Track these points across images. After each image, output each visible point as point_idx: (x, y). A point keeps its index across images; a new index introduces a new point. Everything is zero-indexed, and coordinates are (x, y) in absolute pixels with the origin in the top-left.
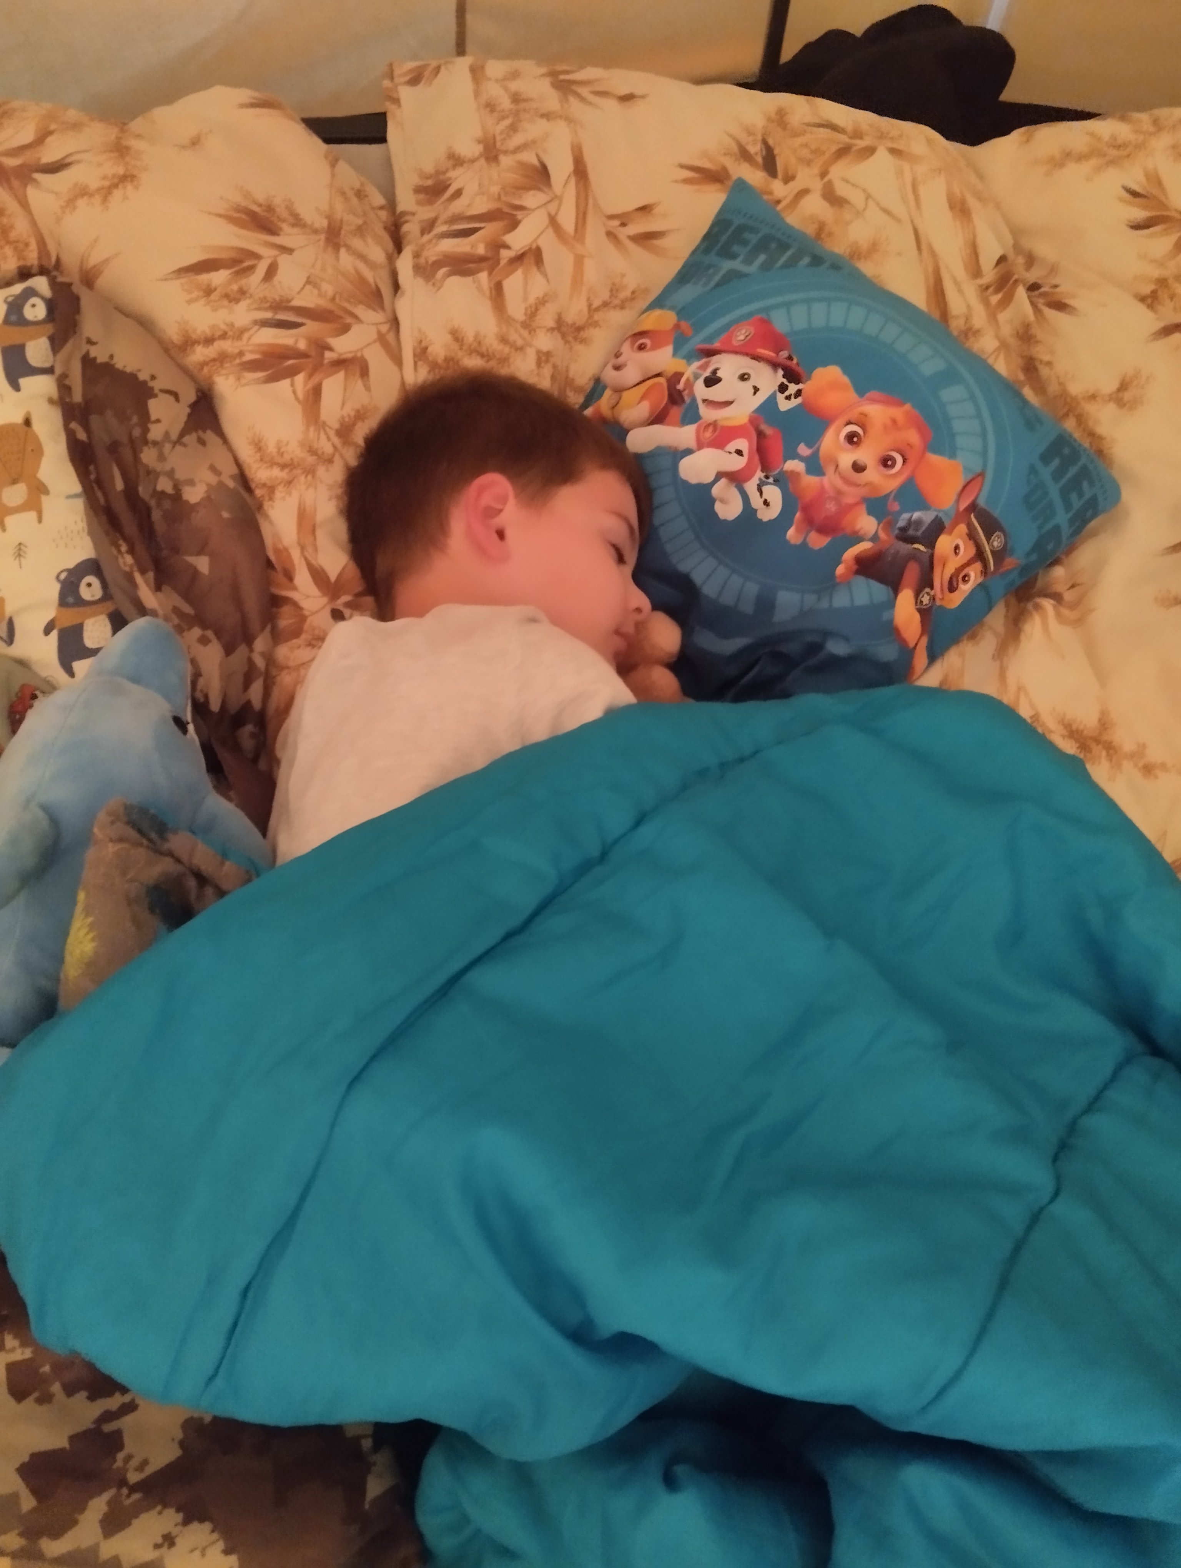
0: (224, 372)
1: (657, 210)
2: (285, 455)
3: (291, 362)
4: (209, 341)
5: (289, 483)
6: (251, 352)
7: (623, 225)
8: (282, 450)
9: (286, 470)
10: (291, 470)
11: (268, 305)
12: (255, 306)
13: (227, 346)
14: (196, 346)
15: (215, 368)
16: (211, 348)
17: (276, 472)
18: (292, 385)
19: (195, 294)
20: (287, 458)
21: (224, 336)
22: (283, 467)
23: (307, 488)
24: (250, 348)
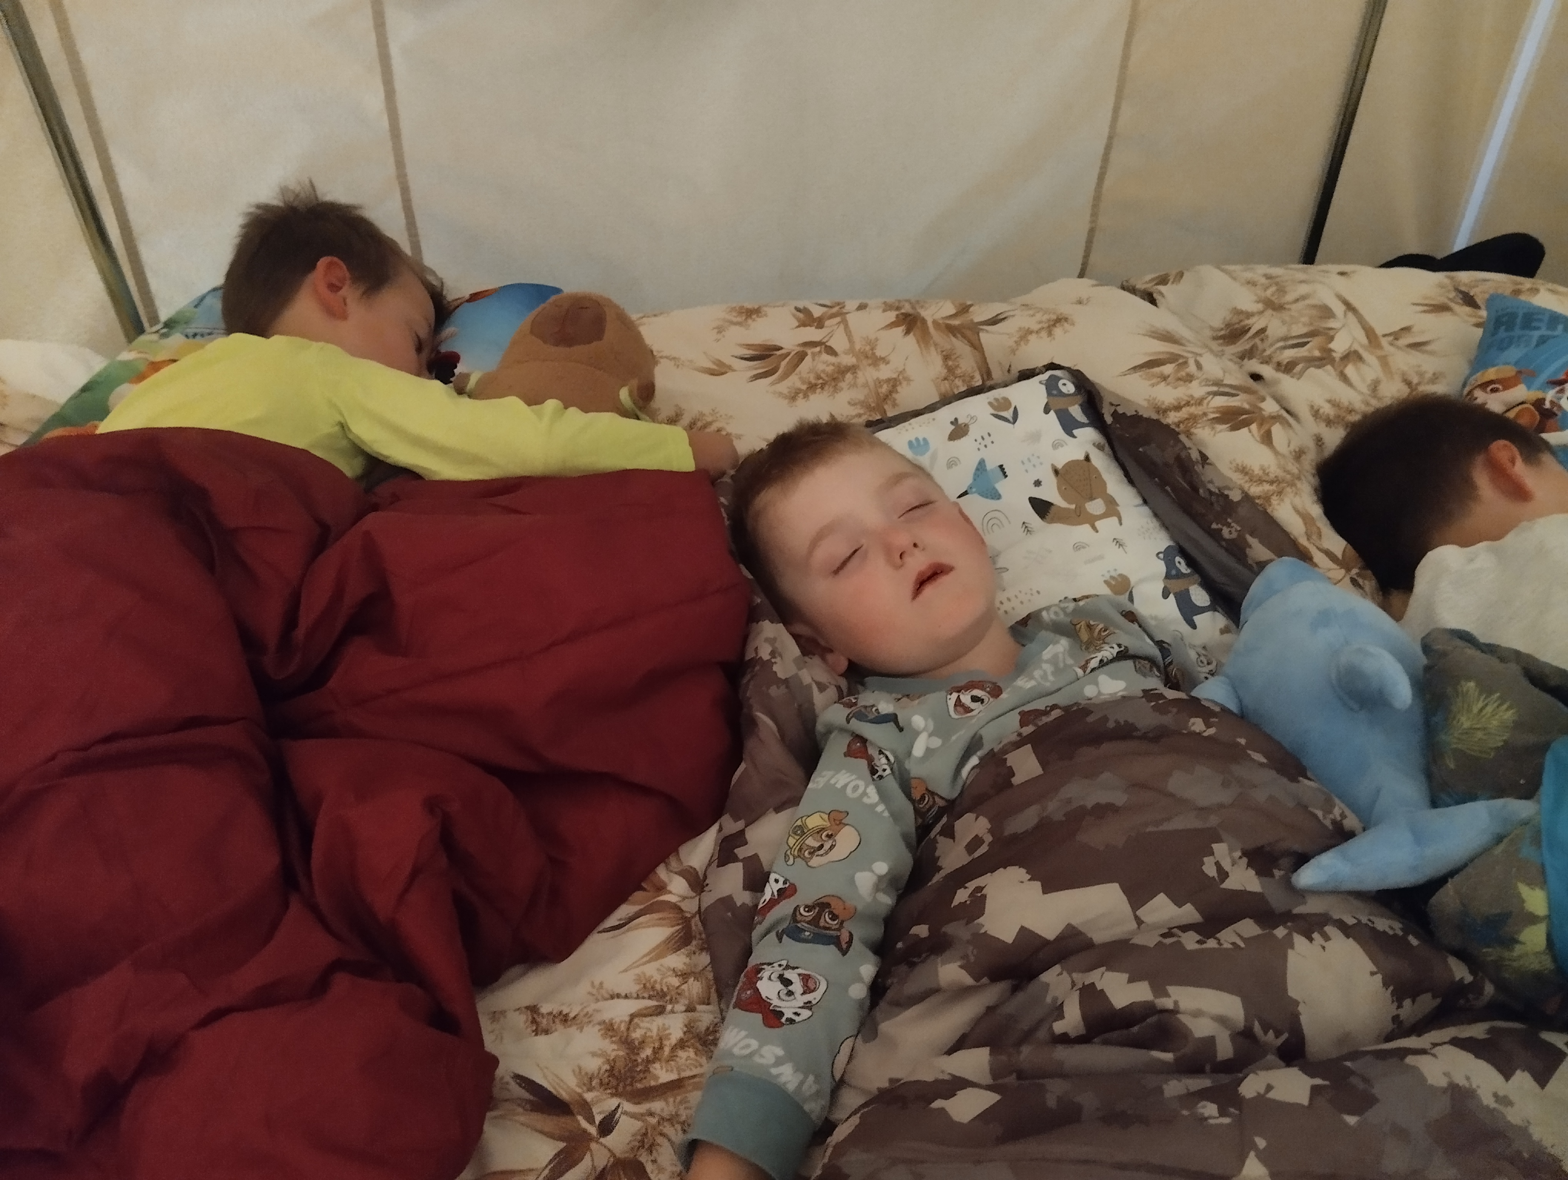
0: (1199, 425)
1: (1414, 329)
2: (1270, 474)
3: (1244, 416)
4: (1178, 408)
5: (1280, 493)
6: (1213, 412)
7: (1396, 339)
8: (1267, 471)
9: (1275, 485)
10: (1278, 485)
11: (1212, 382)
12: (1203, 383)
13: (1192, 410)
14: (1168, 413)
15: (1190, 425)
16: (1181, 412)
17: (1267, 487)
18: (1250, 432)
19: (1155, 381)
20: (1272, 476)
21: (1188, 404)
22: (1272, 483)
23: (1295, 496)
24: (1211, 410)
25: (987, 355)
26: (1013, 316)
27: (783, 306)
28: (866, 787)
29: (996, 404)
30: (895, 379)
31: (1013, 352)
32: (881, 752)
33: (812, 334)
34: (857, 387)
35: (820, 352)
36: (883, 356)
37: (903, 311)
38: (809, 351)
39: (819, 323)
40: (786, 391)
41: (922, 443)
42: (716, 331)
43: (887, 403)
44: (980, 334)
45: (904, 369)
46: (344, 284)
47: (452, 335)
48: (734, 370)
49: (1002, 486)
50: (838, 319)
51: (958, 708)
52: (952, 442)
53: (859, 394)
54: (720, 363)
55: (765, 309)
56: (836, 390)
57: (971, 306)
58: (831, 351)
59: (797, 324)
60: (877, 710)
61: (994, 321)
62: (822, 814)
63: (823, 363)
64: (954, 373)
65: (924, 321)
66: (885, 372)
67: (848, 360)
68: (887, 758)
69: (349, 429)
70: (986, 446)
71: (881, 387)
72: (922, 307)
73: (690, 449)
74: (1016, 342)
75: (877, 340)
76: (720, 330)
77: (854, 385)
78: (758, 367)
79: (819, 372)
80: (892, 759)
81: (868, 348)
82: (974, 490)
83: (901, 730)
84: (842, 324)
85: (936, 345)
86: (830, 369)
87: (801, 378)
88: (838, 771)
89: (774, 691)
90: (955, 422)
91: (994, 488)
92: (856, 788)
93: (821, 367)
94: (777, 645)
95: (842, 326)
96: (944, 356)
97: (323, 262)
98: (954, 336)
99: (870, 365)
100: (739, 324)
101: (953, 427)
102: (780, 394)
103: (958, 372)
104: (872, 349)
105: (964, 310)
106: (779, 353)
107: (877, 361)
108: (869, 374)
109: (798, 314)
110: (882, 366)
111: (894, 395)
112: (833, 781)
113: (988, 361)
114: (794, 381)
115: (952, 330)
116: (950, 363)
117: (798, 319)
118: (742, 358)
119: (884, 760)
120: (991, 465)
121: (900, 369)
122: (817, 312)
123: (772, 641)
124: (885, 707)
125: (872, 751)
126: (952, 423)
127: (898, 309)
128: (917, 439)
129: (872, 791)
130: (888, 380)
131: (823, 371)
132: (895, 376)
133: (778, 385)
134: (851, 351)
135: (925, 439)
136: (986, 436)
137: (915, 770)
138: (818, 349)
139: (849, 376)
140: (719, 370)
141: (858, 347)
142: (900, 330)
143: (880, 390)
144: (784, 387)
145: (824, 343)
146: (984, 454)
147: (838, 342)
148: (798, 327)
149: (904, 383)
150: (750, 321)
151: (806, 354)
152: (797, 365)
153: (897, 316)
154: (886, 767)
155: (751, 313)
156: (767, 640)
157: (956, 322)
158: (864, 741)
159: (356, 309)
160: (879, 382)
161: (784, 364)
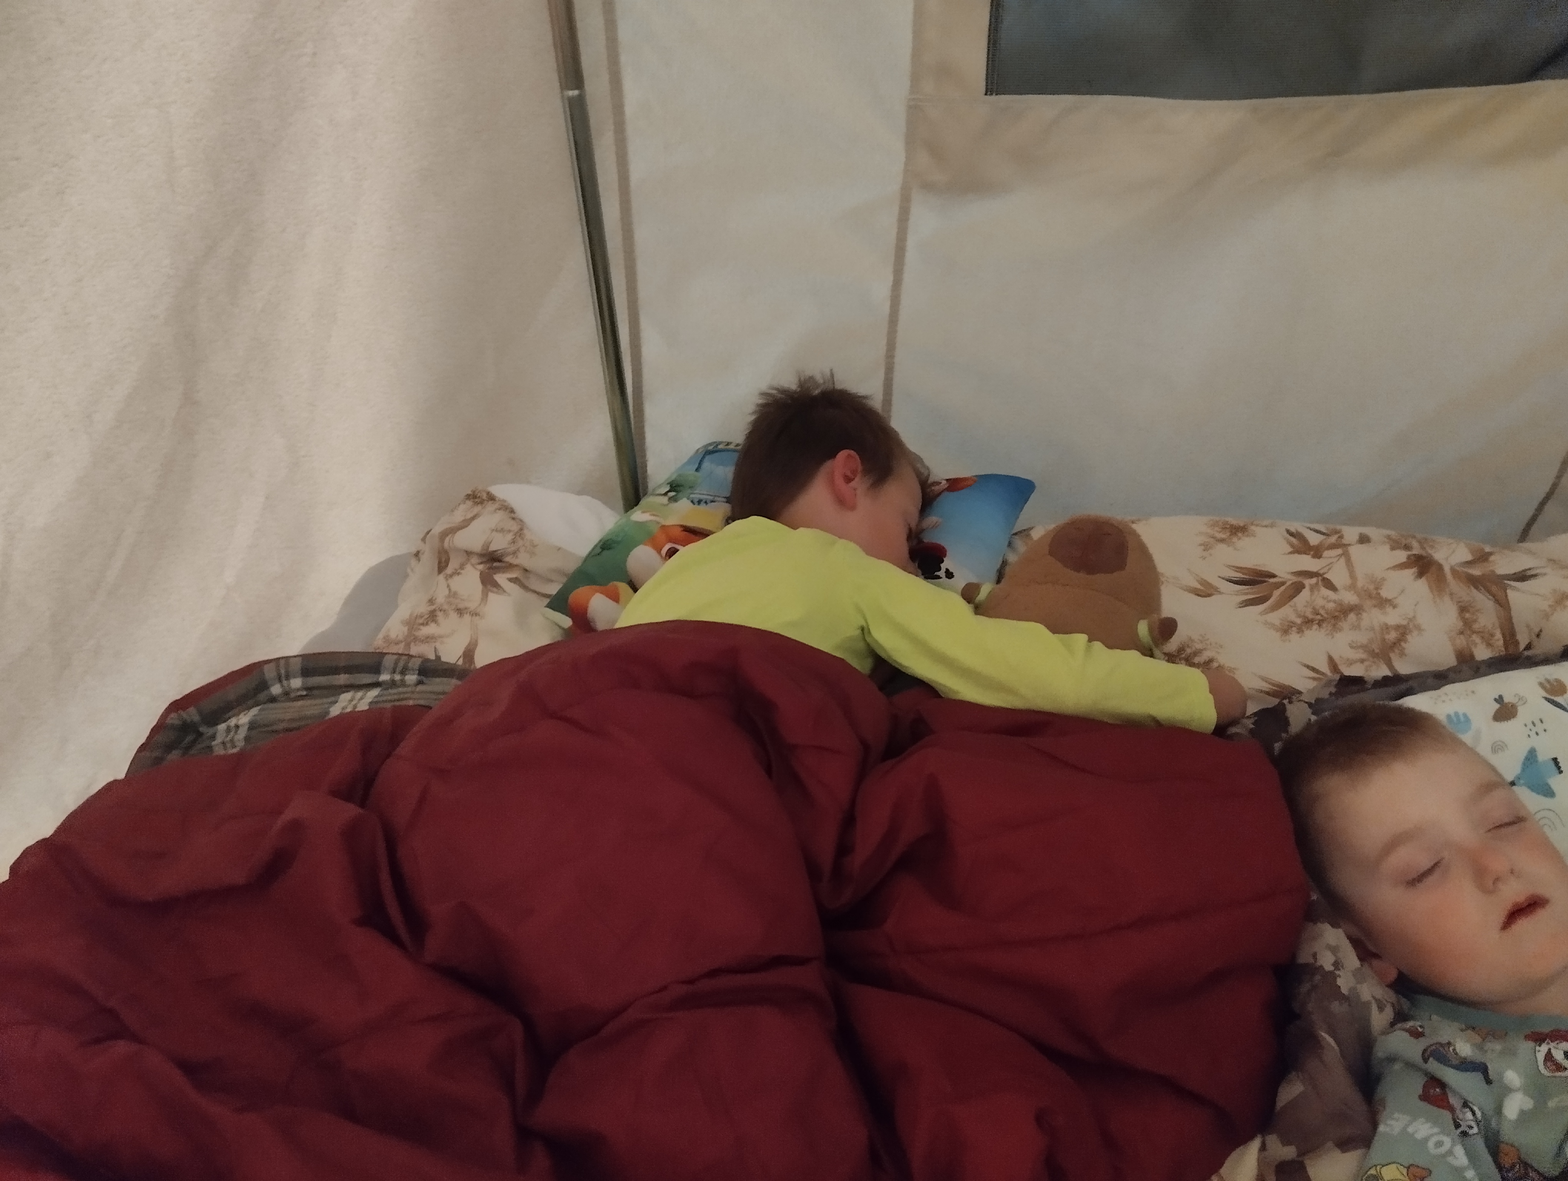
25: (1513, 613)
26: (1545, 574)
27: (1272, 526)
28: (1453, 1145)
29: (1548, 686)
30: (1405, 627)
31: (1547, 616)
32: (1466, 1104)
33: (1307, 563)
34: (1360, 629)
35: (1317, 584)
36: (1390, 597)
37: (1414, 552)
38: (1308, 582)
39: (1317, 551)
40: (1277, 622)
41: (1462, 719)
42: (1203, 547)
43: (1394, 652)
44: (1508, 591)
45: (1414, 617)
46: (855, 476)
47: (935, 526)
48: (1220, 593)
49: (1555, 782)
50: (1339, 551)
51: (1549, 1064)
52: (1497, 724)
53: (1362, 638)
54: (1204, 583)
55: (1253, 528)
56: (1335, 628)
57: (1491, 554)
58: (1329, 585)
59: (1291, 550)
60: (1454, 1050)
61: (1523, 577)
62: (1399, 1166)
63: (1324, 599)
64: (1470, 627)
65: (1440, 567)
66: (1392, 618)
67: (1350, 598)
68: (1474, 1113)
69: (869, 632)
70: (1537, 734)
71: (1388, 633)
72: (1432, 547)
73: (1211, 697)
74: (1550, 606)
75: (1383, 579)
76: (1206, 547)
77: (1356, 627)
78: (1249, 593)
79: (1317, 607)
80: (1479, 1114)
81: (1372, 587)
82: (1522, 781)
83: (1489, 1081)
84: (1343, 557)
85: (1451, 594)
86: (1331, 606)
87: (1296, 611)
88: (1415, 1118)
89: (1336, 1007)
90: (1500, 700)
91: (1547, 784)
92: (1439, 1144)
93: (1319, 602)
94: (1340, 955)
95: (1342, 560)
96: (1461, 607)
97: (843, 454)
98: (1476, 588)
99: (1375, 606)
100: (1222, 541)
101: (1497, 706)
102: (1272, 626)
103: (1476, 626)
104: (1377, 589)
105: (1482, 557)
106: (1272, 580)
107: (1383, 603)
108: (1374, 618)
109: (1292, 539)
110: (1389, 609)
111: (1403, 644)
112: (1410, 1130)
113: (1514, 620)
114: (1287, 612)
115: (1474, 582)
116: (1467, 615)
117: (1292, 545)
118: (1227, 580)
119: (1469, 1115)
120: (1544, 756)
121: (1411, 615)
122: (1314, 539)
123: (1334, 950)
124: (1464, 1048)
125: (1453, 1101)
126: (1496, 700)
127: (1407, 547)
128: (1456, 714)
129: (1459, 1151)
130: (1397, 627)
131: (1323, 607)
132: (1404, 623)
133: (1271, 615)
134: (1352, 587)
135: (1465, 715)
136: (1537, 722)
137: (1508, 1134)
138: (1314, 581)
139: (1352, 616)
140: (1205, 591)
141: (1360, 584)
142: (1410, 573)
143: (1387, 637)
144: (1276, 617)
145: (1321, 575)
146: (1535, 742)
147: (1338, 575)
148: (1291, 553)
149: (1415, 633)
150: (1235, 539)
151: (1303, 587)
152: (1292, 597)
153: (1409, 557)
154: (1473, 1124)
155: (1237, 530)
156: (1330, 948)
157: (1476, 572)
158: (1442, 1085)
159: (864, 502)
160: (1386, 628)
161: (1277, 593)
